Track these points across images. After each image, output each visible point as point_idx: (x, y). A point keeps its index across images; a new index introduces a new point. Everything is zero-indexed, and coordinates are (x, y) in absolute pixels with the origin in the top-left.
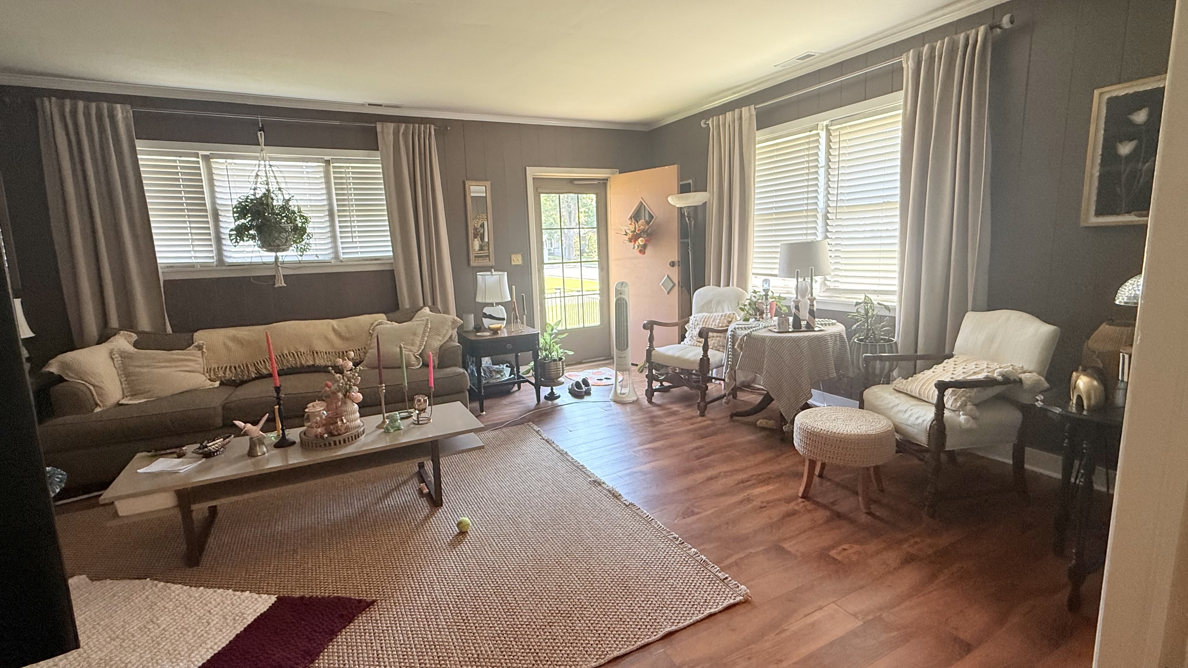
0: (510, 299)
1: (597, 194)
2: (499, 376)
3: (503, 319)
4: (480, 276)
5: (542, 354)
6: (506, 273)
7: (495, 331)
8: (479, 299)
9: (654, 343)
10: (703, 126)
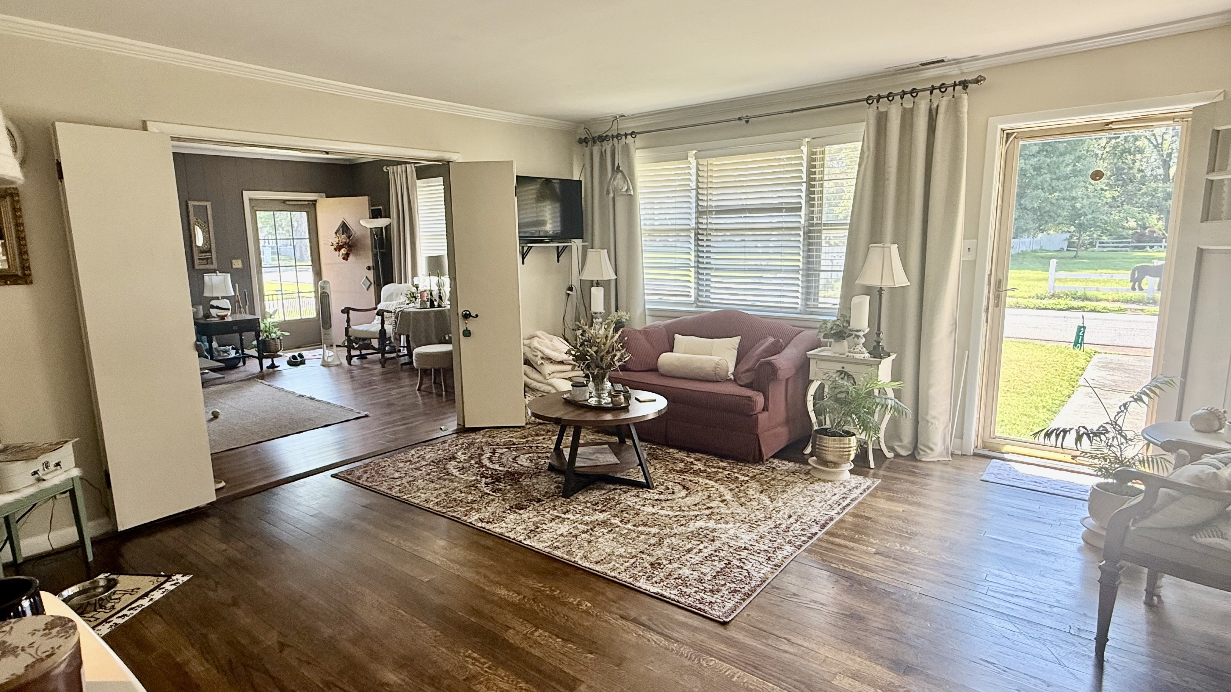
0: (233, 294)
1: (307, 213)
2: (225, 354)
3: (228, 309)
4: (207, 277)
5: (262, 337)
6: (229, 275)
7: (223, 317)
8: (207, 294)
9: (351, 323)
10: (385, 170)
